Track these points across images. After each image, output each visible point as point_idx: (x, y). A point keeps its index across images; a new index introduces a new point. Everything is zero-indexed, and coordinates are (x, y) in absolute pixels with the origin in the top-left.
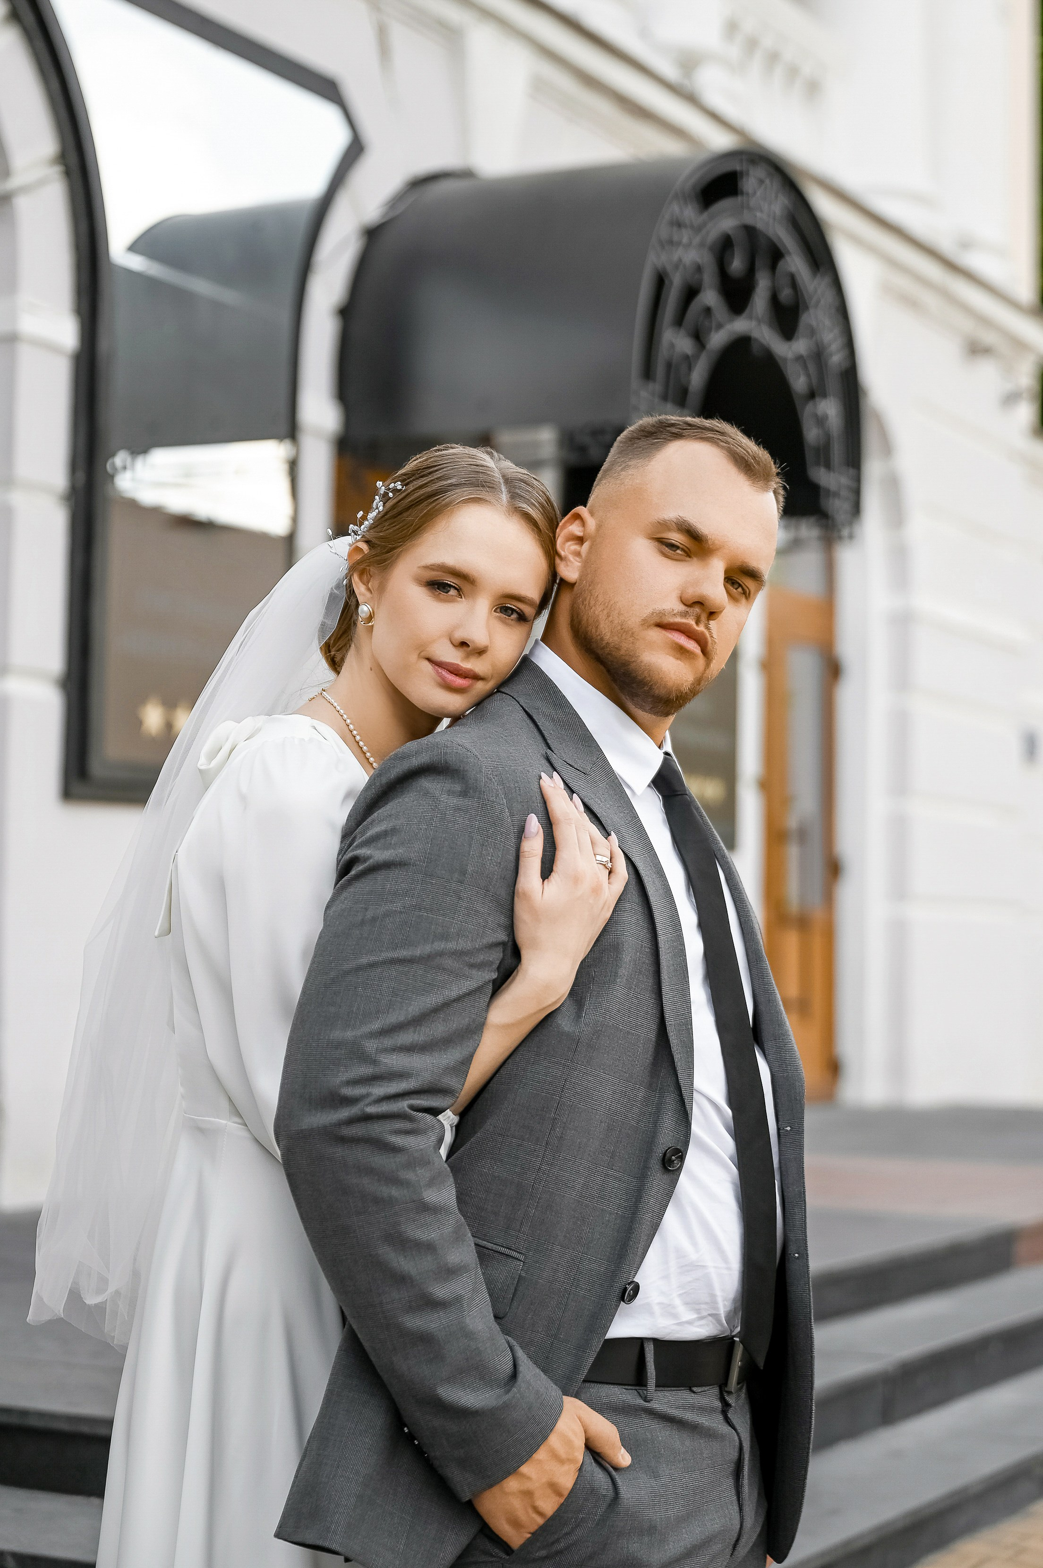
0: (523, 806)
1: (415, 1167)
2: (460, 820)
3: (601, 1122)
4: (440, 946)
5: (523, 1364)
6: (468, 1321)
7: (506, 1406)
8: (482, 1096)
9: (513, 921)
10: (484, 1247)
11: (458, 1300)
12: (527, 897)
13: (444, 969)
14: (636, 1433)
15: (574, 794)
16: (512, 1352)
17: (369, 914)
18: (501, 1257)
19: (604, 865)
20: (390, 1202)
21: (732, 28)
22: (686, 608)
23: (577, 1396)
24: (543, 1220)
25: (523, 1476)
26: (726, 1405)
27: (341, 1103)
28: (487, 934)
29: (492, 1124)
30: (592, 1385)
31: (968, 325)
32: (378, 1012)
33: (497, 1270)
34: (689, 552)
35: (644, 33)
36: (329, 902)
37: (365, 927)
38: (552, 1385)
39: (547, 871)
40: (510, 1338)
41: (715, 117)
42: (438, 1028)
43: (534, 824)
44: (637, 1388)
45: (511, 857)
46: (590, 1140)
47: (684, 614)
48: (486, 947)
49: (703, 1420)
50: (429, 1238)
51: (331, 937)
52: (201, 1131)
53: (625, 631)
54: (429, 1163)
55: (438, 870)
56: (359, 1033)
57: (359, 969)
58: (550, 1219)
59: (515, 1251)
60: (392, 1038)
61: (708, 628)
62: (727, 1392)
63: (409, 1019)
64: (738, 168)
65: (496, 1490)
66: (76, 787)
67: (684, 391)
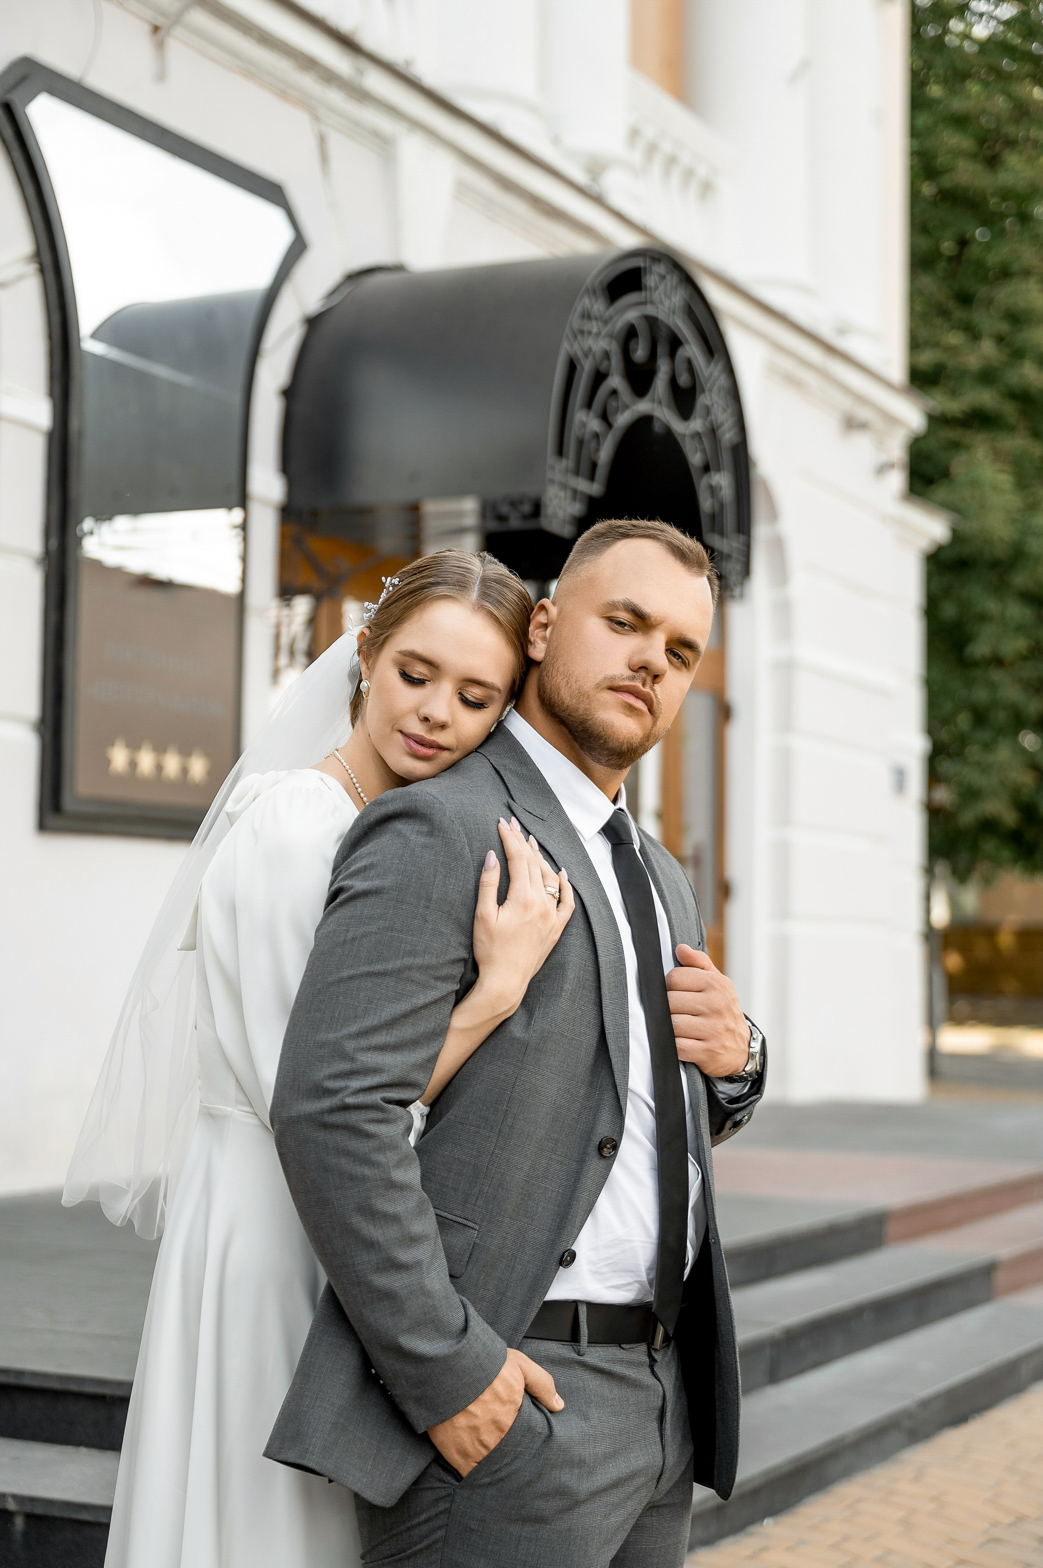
0: (482, 844)
1: (385, 1151)
2: (427, 856)
3: (547, 1114)
4: (408, 961)
5: (473, 1320)
6: (427, 1282)
7: (457, 1354)
8: (447, 1090)
9: (472, 941)
10: (445, 1218)
11: (418, 1264)
12: (484, 921)
13: (412, 981)
14: (570, 1382)
15: (531, 836)
16: (464, 1308)
17: (350, 935)
18: (461, 1227)
19: (553, 895)
20: (364, 1179)
21: (634, 134)
22: (632, 673)
23: (518, 1348)
24: (496, 1196)
25: (471, 1413)
26: (653, 1361)
27: (324, 1094)
28: (450, 951)
29: (452, 1115)
30: (534, 1340)
31: (845, 403)
32: (356, 1017)
33: (456, 1237)
34: (635, 627)
35: (556, 141)
36: (319, 926)
37: (346, 946)
38: (499, 1338)
39: (502, 898)
40: (464, 1298)
41: (619, 216)
42: (407, 1031)
43: (493, 859)
44: (573, 1344)
45: (471, 887)
46: (537, 1129)
47: (633, 678)
48: (449, 963)
49: (631, 1373)
50: (395, 1211)
51: (319, 955)
52: (211, 1116)
53: (582, 695)
54: (397, 1147)
55: (408, 897)
56: (340, 1034)
57: (340, 981)
58: (501, 1195)
59: (471, 1221)
60: (368, 1039)
61: (653, 690)
62: (654, 1349)
63: (382, 1023)
64: (642, 265)
65: (447, 1424)
66: (51, 820)
67: (594, 465)
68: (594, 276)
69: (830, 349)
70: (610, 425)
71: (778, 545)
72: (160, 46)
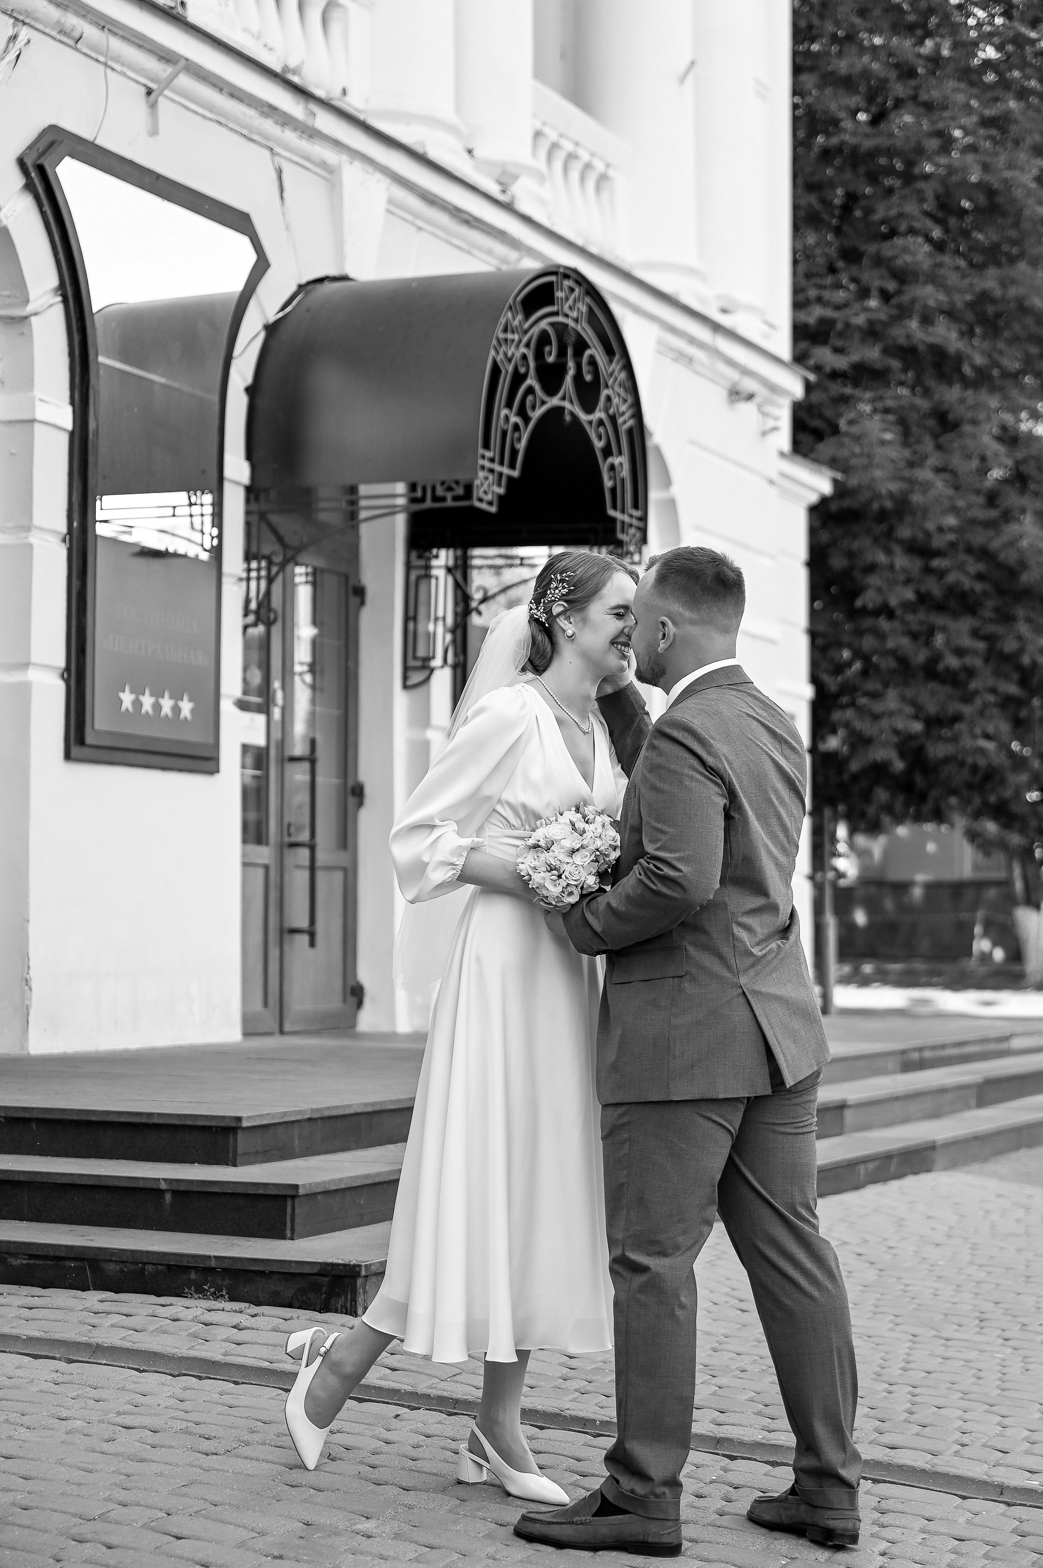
21: (538, 136)
31: (731, 375)
35: (472, 153)
41: (528, 219)
64: (554, 280)
66: (75, 751)
67: (514, 452)
68: (516, 293)
69: (717, 328)
70: (527, 419)
71: (671, 505)
72: (153, 106)
